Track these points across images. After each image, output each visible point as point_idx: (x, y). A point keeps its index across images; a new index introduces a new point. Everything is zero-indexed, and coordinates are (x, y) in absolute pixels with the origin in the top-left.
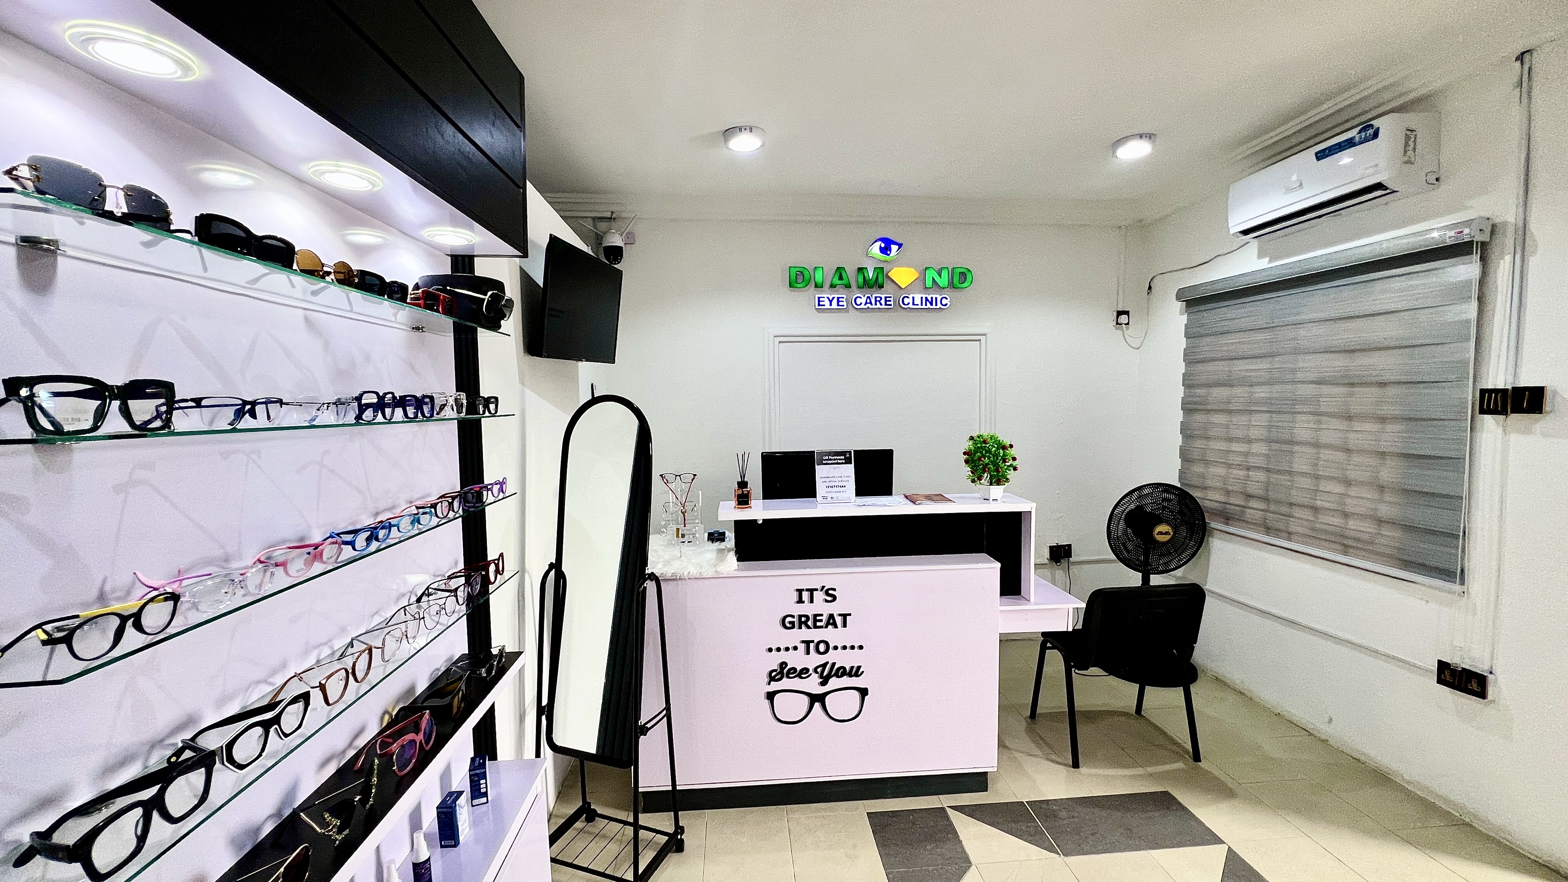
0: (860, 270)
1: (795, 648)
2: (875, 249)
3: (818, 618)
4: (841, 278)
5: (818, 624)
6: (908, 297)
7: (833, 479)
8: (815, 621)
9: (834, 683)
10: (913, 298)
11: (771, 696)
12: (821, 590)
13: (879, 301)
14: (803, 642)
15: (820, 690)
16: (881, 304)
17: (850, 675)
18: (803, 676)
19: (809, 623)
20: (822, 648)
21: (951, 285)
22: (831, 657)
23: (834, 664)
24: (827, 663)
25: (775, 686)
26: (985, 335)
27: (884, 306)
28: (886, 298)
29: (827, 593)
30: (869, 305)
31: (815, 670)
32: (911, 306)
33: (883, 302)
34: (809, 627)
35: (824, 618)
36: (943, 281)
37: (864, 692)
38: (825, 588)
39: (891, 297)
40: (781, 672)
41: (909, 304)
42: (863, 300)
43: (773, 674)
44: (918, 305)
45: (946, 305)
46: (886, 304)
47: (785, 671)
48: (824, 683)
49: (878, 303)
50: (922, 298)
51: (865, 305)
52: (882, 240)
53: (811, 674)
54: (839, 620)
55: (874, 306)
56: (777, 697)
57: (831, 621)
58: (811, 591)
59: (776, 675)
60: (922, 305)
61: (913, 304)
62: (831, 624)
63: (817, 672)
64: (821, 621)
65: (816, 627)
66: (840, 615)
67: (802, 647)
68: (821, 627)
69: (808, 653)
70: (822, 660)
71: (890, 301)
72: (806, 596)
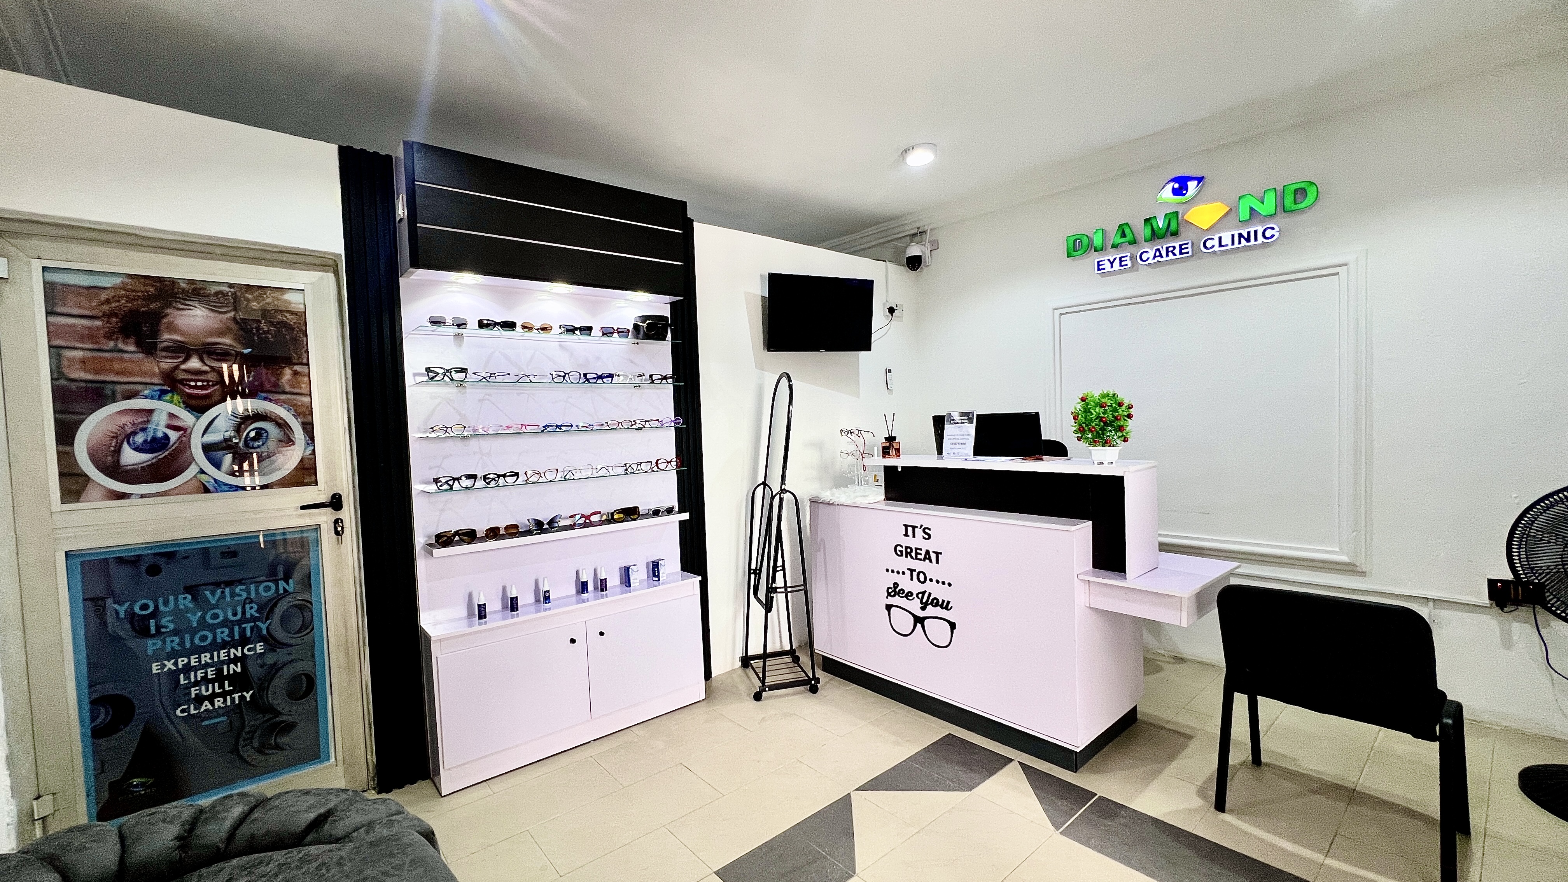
0: (1147, 221)
1: (904, 573)
2: (1167, 194)
3: (918, 551)
4: (1124, 235)
5: (919, 557)
6: (1212, 239)
7: (957, 437)
8: (917, 554)
9: (931, 611)
10: (1220, 238)
11: (889, 607)
12: (920, 528)
13: (1172, 252)
14: (908, 569)
15: (921, 614)
16: (1174, 254)
17: (942, 607)
18: (909, 598)
19: (913, 554)
20: (922, 577)
21: (1281, 208)
22: (928, 587)
23: (930, 594)
24: (925, 592)
25: (891, 601)
26: (1346, 265)
27: (1178, 256)
28: (1180, 246)
29: (925, 532)
30: (1159, 259)
31: (917, 595)
32: (1217, 248)
33: (1177, 251)
34: (912, 557)
35: (923, 552)
36: (1268, 206)
37: (953, 626)
38: (923, 527)
39: (1187, 244)
40: (894, 591)
41: (1213, 246)
42: (1151, 254)
43: (890, 591)
44: (1227, 245)
45: (1273, 236)
46: (1181, 253)
47: (897, 590)
48: (923, 609)
49: (1170, 254)
50: (1233, 236)
51: (1154, 258)
52: (1174, 180)
53: (914, 598)
54: (933, 556)
55: (1165, 259)
56: (893, 609)
57: (927, 557)
58: (914, 528)
59: (891, 592)
60: (1233, 243)
61: (1221, 245)
62: (927, 559)
63: (918, 598)
64: (920, 554)
65: (917, 559)
66: (934, 552)
67: (908, 573)
68: (920, 560)
69: (912, 579)
70: (921, 588)
71: (1187, 248)
72: (910, 530)
